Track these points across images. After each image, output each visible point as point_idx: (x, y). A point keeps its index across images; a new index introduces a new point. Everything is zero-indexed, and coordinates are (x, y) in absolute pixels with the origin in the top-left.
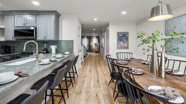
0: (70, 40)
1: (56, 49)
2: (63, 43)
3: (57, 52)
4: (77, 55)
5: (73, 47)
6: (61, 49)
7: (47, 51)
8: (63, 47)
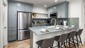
0: (76, 18)
1: (67, 23)
2: (71, 19)
3: (67, 25)
4: (82, 29)
5: (78, 22)
6: (70, 23)
7: (62, 24)
8: (71, 22)
